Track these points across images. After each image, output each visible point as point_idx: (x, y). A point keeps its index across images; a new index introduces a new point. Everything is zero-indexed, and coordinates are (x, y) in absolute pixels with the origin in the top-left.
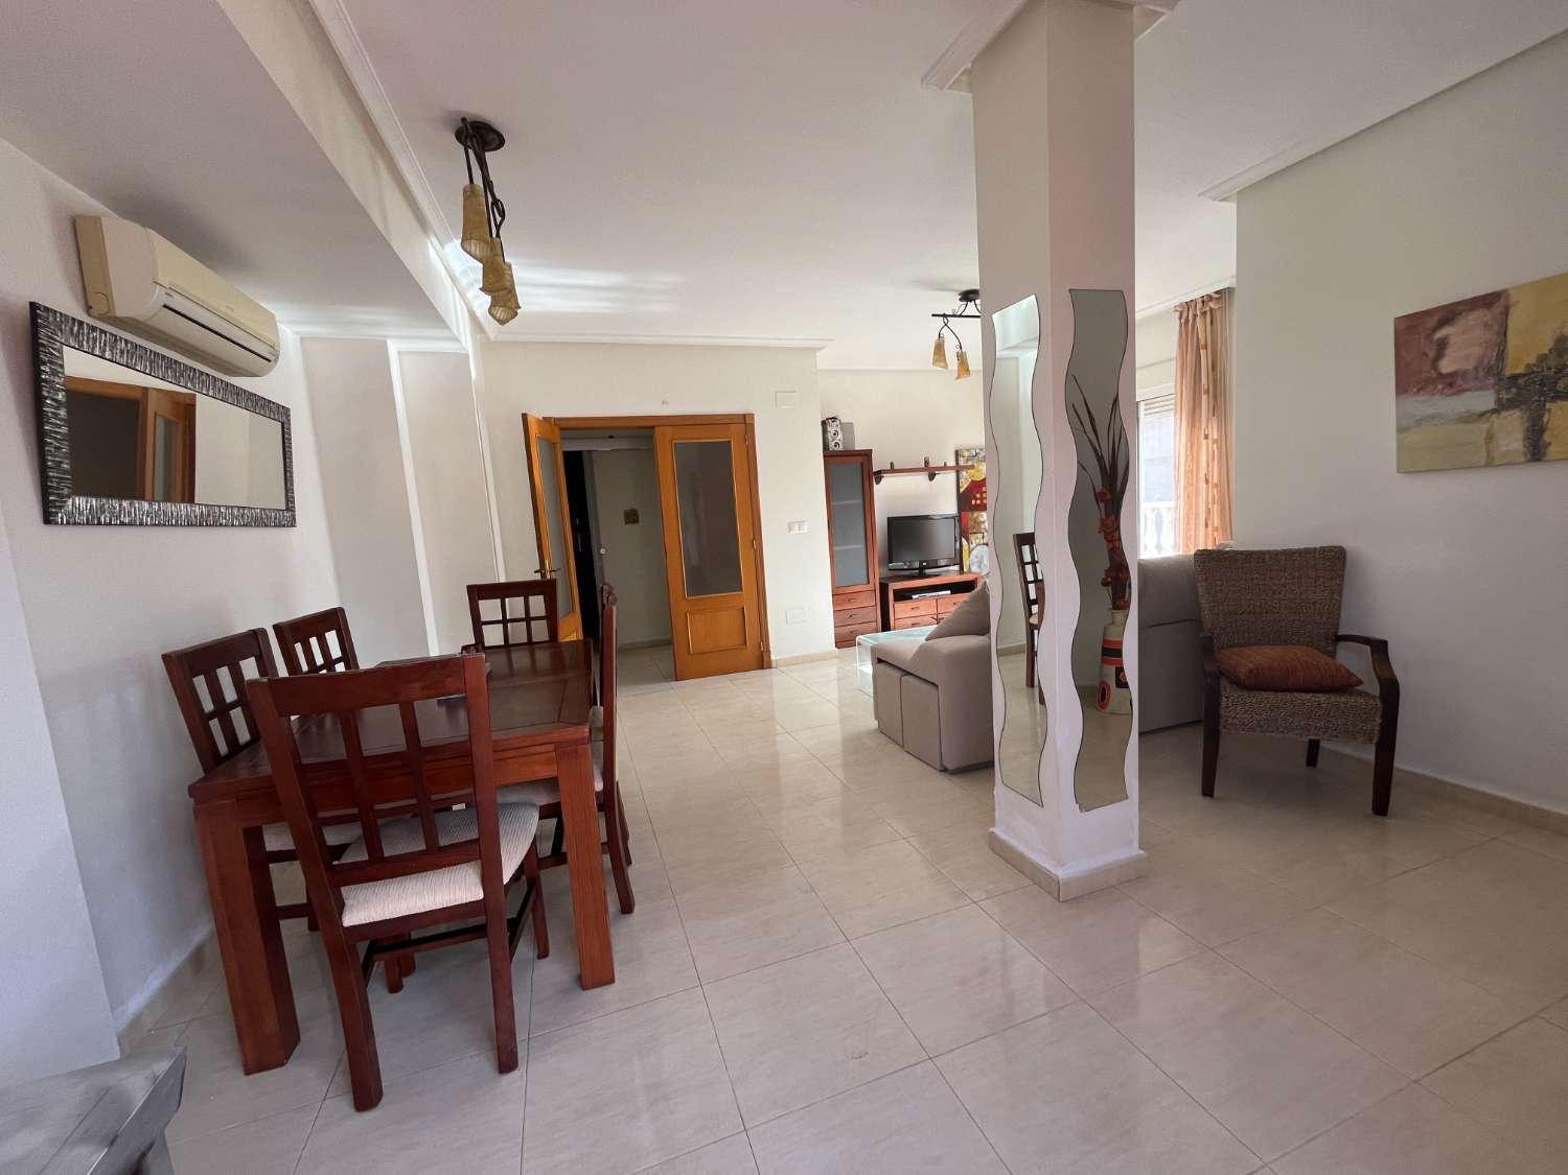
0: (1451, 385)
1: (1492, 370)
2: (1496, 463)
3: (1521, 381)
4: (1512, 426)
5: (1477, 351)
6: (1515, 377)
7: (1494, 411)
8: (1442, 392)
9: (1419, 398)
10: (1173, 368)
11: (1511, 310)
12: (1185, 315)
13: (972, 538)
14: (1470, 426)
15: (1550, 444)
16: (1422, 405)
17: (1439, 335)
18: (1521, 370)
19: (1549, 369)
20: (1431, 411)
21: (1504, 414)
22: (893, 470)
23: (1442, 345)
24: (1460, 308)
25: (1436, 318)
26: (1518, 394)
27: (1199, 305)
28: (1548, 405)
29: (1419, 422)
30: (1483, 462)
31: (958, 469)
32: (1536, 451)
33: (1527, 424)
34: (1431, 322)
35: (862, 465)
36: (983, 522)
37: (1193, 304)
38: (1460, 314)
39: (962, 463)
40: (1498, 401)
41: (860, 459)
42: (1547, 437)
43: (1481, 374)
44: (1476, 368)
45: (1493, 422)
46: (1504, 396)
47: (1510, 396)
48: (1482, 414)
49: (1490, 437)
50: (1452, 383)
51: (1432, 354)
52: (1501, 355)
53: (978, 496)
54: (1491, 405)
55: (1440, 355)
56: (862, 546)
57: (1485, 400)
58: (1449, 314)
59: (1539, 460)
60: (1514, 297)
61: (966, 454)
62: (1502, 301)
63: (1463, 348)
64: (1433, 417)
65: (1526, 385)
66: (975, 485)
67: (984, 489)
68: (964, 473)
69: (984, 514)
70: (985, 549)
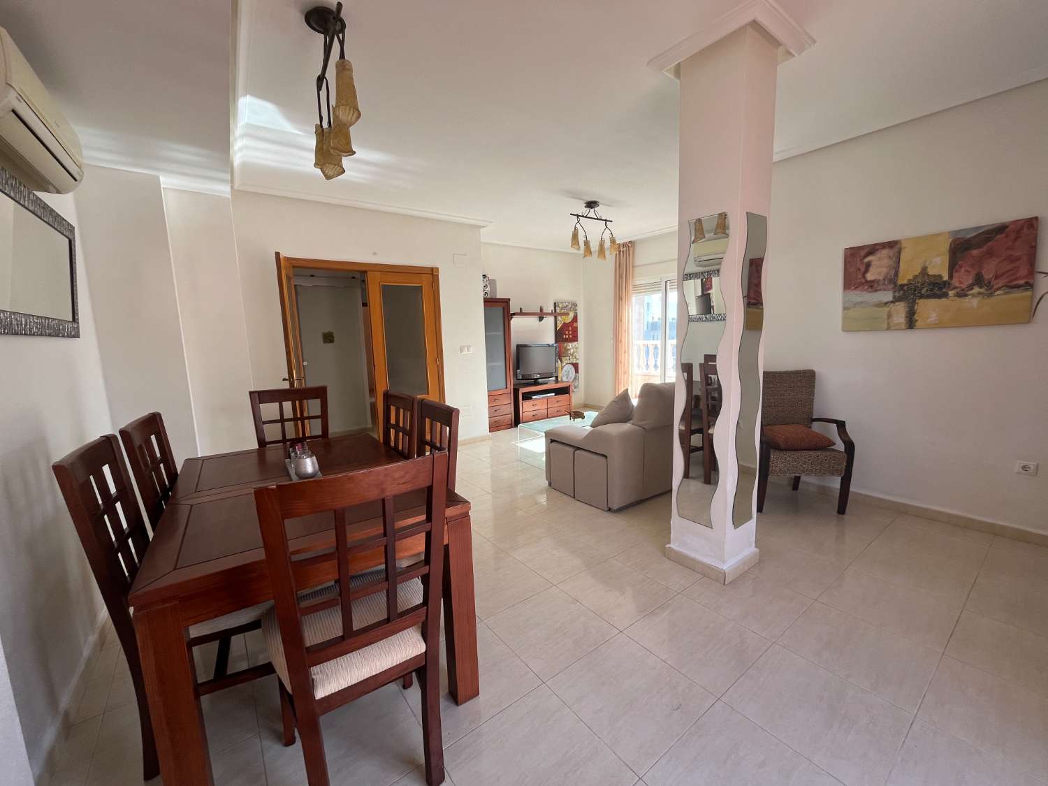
0: (871, 287)
1: (892, 280)
2: (892, 328)
3: (905, 288)
4: (900, 310)
5: (884, 270)
6: (902, 286)
7: (892, 302)
8: (866, 290)
9: (856, 292)
11: (903, 251)
13: (563, 359)
14: (880, 309)
15: (917, 320)
16: (857, 296)
17: (867, 260)
18: (905, 282)
19: (918, 282)
20: (859, 300)
21: (897, 304)
22: (521, 313)
23: (868, 265)
24: (877, 247)
25: (866, 250)
26: (903, 294)
28: (917, 301)
29: (856, 304)
30: (886, 328)
31: (555, 314)
32: (911, 324)
33: (908, 310)
34: (863, 253)
35: (504, 308)
36: (570, 349)
38: (878, 250)
39: (558, 311)
40: (894, 297)
41: (503, 304)
42: (916, 317)
43: (886, 282)
44: (884, 279)
45: (891, 308)
46: (897, 294)
47: (900, 295)
48: (887, 303)
49: (889, 316)
50: (872, 286)
51: (863, 269)
52: (896, 274)
53: (567, 332)
54: (891, 299)
55: (867, 270)
56: (502, 363)
57: (888, 296)
58: (873, 249)
59: (912, 328)
60: (904, 245)
61: (561, 305)
62: (898, 246)
63: (878, 268)
64: (862, 302)
65: (908, 290)
66: (565, 326)
67: (570, 329)
68: (559, 318)
69: (570, 344)
70: (571, 366)
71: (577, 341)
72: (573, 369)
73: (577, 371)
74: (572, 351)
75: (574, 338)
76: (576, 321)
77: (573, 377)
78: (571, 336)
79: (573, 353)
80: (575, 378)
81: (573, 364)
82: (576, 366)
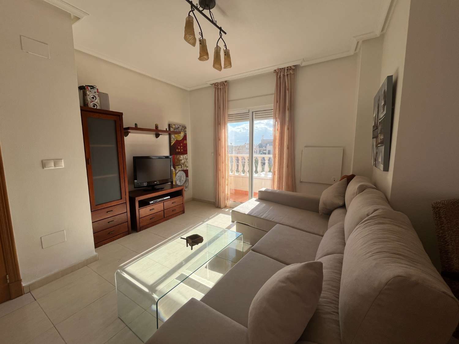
10: (272, 98)
12: (279, 74)
13: (177, 167)
22: (136, 128)
27: (286, 71)
31: (169, 133)
35: (116, 121)
36: (181, 160)
37: (283, 70)
39: (172, 130)
53: (179, 147)
61: (174, 126)
66: (178, 142)
67: (182, 144)
68: (173, 136)
69: (182, 156)
70: (182, 172)
71: (187, 154)
72: (184, 174)
73: (187, 176)
74: (183, 161)
75: (185, 152)
76: (186, 139)
77: (184, 180)
78: (182, 150)
79: (184, 162)
80: (186, 181)
81: (183, 171)
82: (186, 172)
